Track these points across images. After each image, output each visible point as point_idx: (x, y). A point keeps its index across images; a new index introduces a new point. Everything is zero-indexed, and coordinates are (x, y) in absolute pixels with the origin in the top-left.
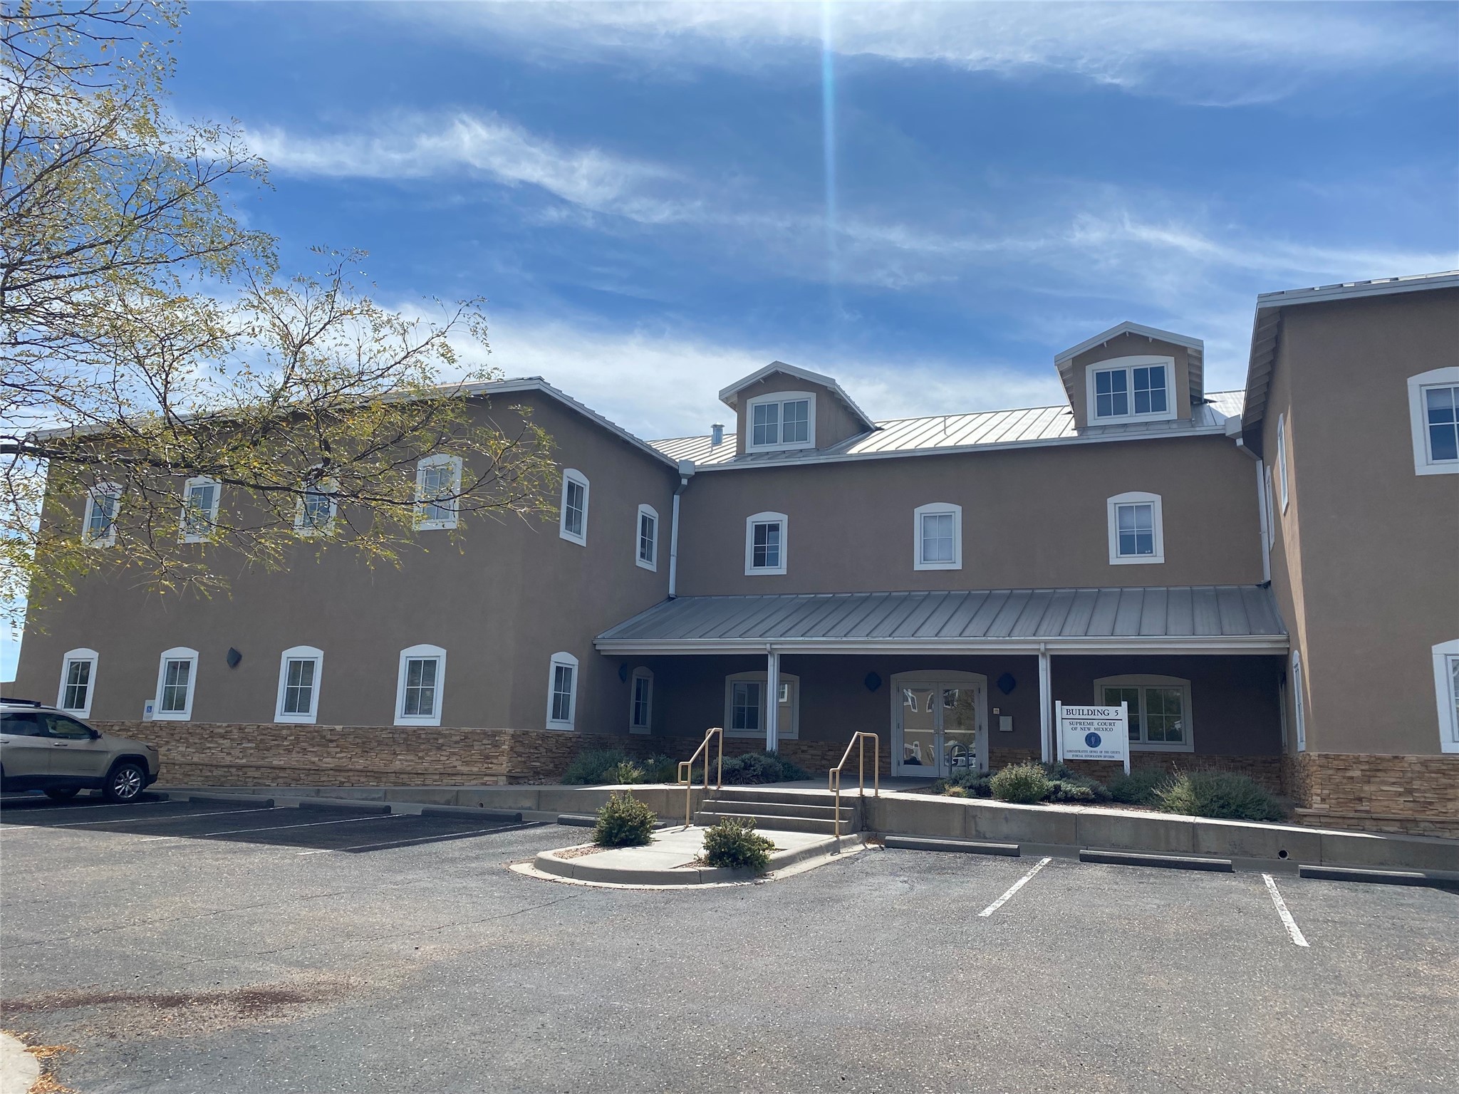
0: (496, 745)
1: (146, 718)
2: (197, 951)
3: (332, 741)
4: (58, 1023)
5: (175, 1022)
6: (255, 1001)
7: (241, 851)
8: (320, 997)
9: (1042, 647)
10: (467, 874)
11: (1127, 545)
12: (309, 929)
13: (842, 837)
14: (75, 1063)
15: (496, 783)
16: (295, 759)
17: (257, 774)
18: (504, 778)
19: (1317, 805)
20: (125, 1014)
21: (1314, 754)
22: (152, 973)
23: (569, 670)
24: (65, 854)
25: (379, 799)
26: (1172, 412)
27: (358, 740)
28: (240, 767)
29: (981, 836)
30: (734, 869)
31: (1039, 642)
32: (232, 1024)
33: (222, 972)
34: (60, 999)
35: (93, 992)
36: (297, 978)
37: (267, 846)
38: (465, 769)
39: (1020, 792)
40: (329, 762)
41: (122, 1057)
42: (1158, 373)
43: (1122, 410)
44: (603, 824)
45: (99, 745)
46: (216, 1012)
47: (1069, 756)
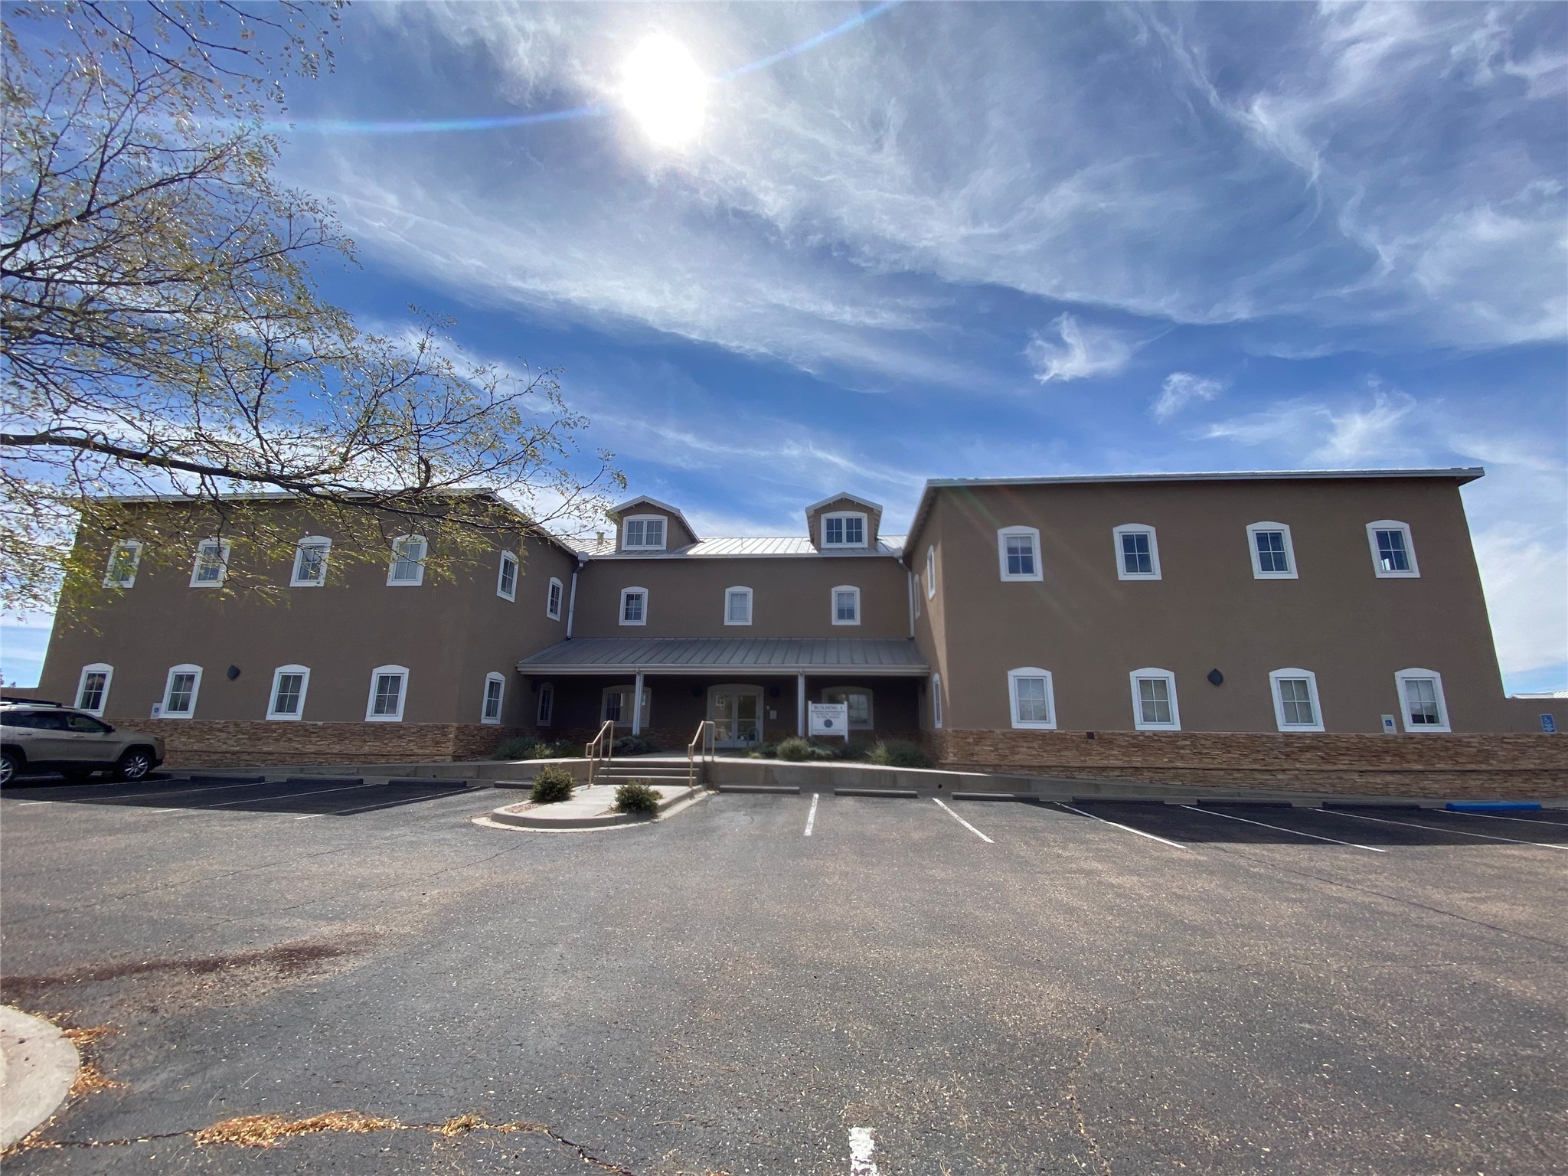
0: (445, 735)
1: (153, 716)
2: (223, 911)
3: (313, 733)
4: (94, 999)
5: (217, 988)
6: (295, 958)
7: (245, 818)
8: (354, 949)
9: (801, 670)
10: (439, 828)
11: (842, 614)
12: (323, 883)
13: (695, 788)
14: (119, 1047)
15: (444, 760)
16: (283, 746)
17: (248, 758)
18: (450, 757)
19: (951, 758)
20: (163, 983)
21: (950, 730)
22: (183, 937)
23: (498, 684)
24: (83, 826)
25: (353, 774)
26: (865, 544)
27: (335, 732)
28: (234, 753)
29: (775, 783)
30: (638, 813)
31: (799, 667)
32: (275, 986)
33: (252, 930)
34: (92, 971)
35: (125, 961)
36: (324, 932)
37: (266, 814)
38: (420, 751)
39: (794, 755)
40: (310, 748)
41: (169, 1036)
42: (859, 521)
43: (839, 540)
44: (539, 787)
45: (112, 737)
46: (256, 974)
47: (815, 733)
